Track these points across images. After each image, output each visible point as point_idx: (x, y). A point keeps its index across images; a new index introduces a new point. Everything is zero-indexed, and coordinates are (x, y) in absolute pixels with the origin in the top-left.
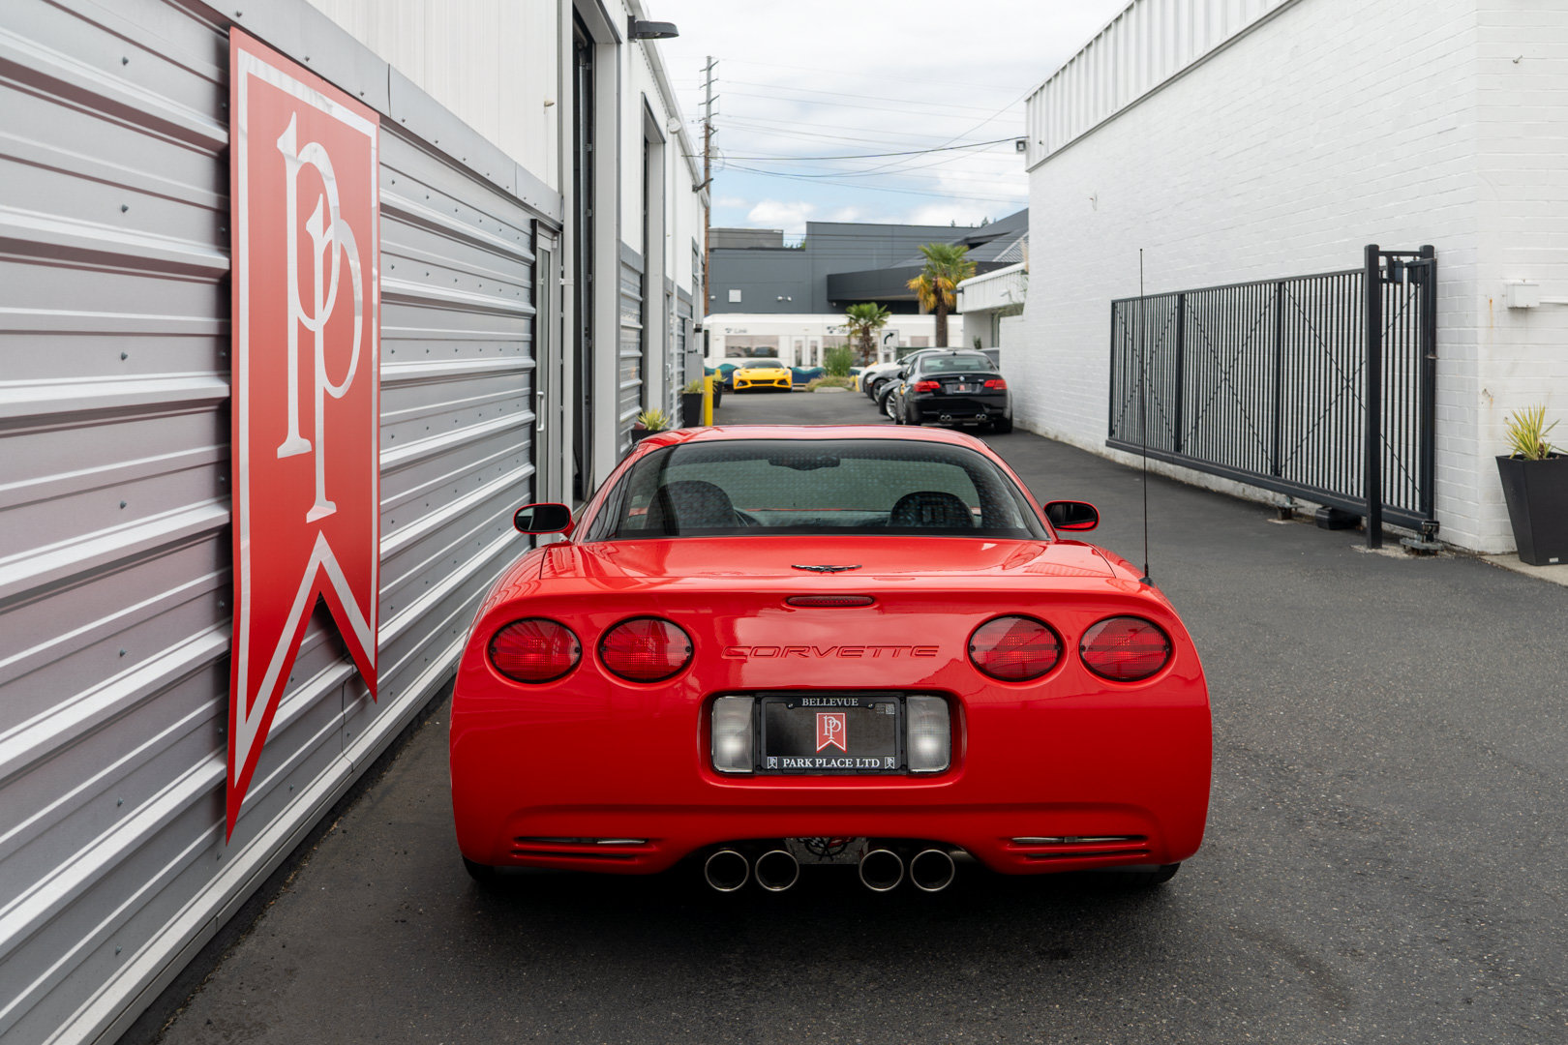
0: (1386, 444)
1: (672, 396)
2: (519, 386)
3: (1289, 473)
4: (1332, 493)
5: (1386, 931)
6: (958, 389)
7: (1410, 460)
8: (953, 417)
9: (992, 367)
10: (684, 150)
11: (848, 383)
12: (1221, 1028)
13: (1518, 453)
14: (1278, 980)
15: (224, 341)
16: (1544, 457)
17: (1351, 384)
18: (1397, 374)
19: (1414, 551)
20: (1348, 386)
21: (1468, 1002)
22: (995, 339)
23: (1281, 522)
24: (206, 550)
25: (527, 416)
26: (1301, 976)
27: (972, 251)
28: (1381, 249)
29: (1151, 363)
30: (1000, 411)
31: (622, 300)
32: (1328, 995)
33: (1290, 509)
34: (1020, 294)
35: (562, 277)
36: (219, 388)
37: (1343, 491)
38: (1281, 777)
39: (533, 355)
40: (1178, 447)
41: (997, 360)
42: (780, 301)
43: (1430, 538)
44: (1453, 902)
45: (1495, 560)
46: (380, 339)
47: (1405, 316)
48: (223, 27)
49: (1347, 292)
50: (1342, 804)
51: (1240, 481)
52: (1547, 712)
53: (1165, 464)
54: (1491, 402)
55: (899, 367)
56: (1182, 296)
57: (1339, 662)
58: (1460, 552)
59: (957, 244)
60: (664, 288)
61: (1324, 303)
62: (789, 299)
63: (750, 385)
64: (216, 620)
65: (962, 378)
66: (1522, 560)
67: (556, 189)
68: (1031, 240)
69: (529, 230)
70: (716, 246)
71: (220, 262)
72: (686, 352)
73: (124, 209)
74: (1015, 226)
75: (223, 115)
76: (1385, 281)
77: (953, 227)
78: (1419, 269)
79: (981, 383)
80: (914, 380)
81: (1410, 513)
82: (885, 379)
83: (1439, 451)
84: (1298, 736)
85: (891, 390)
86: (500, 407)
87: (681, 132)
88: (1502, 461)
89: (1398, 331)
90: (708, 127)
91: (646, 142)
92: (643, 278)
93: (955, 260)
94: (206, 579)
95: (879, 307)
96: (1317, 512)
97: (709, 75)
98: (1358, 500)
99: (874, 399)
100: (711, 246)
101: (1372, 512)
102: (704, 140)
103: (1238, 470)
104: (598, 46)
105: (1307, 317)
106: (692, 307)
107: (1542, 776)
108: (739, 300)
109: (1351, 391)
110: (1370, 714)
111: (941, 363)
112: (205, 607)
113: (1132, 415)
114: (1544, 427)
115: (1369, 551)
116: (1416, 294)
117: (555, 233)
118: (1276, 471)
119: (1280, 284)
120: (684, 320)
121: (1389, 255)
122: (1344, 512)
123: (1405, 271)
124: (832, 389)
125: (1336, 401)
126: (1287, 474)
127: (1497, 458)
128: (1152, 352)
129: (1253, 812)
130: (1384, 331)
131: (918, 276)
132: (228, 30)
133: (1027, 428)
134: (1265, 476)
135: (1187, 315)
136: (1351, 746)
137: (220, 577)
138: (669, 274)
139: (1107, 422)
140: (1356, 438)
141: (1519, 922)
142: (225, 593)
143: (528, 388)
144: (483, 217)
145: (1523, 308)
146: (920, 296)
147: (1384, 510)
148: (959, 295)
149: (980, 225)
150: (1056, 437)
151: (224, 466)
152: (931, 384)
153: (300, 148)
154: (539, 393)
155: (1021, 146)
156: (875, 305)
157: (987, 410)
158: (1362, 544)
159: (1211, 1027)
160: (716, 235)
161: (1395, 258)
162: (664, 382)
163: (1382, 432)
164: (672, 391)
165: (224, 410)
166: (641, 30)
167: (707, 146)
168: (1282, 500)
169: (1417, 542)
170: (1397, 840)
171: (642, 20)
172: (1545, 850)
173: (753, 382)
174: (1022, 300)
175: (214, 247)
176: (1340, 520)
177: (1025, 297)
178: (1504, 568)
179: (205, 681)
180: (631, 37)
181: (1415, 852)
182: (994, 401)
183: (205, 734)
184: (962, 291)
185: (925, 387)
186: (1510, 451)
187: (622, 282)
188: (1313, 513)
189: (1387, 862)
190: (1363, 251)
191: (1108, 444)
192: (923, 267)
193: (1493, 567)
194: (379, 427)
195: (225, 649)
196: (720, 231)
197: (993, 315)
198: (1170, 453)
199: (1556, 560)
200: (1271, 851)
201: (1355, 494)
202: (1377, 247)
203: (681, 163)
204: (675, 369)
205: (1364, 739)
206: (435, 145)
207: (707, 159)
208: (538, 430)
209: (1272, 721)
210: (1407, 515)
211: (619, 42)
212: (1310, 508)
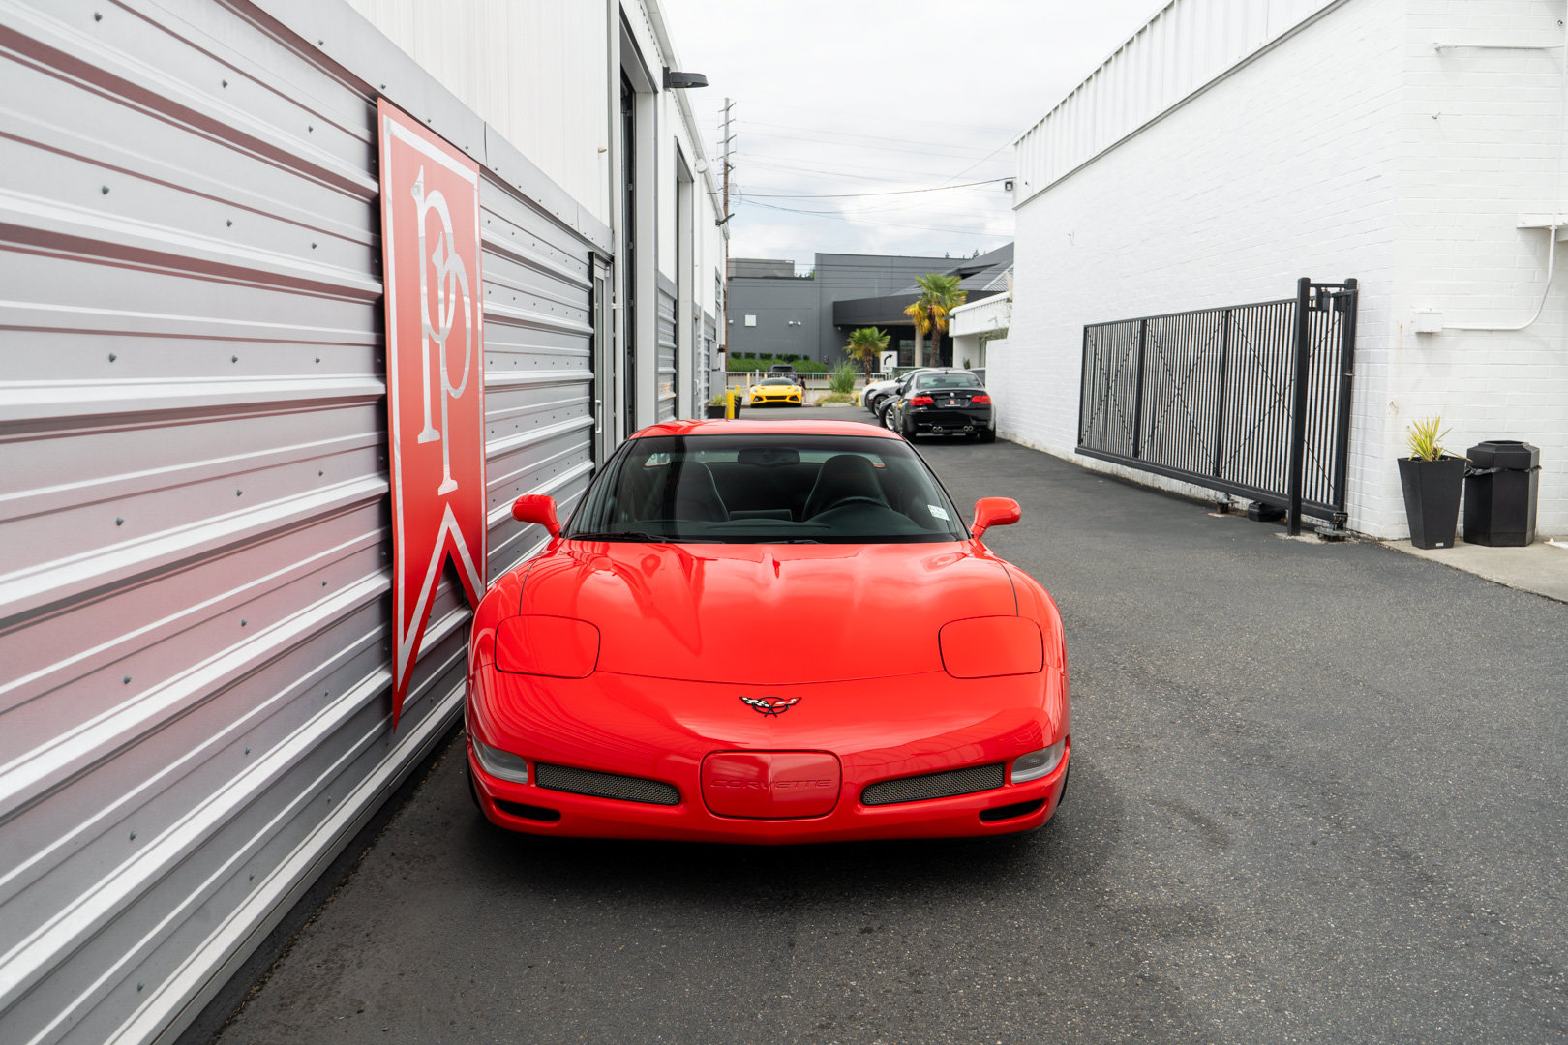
0: (1308, 448)
1: (699, 408)
2: (581, 394)
3: (1227, 474)
4: (1262, 490)
5: (1262, 800)
6: (949, 404)
7: (1327, 462)
8: (944, 428)
9: (979, 384)
10: (709, 188)
11: (852, 399)
12: (1133, 859)
13: (1416, 456)
14: (1177, 830)
15: (380, 351)
16: (1437, 459)
17: (1282, 398)
18: (1320, 389)
19: (1327, 537)
20: (1280, 399)
21: (1314, 843)
22: (982, 361)
23: (1219, 516)
24: (372, 513)
25: (588, 420)
26: (1194, 828)
27: (964, 280)
28: (1312, 282)
29: (1116, 381)
30: (985, 423)
31: (660, 323)
32: (1212, 839)
33: (1228, 504)
34: (1006, 320)
35: (614, 302)
36: (378, 388)
37: (1272, 489)
38: (1195, 701)
39: (592, 368)
40: (1136, 453)
41: (983, 378)
42: (791, 325)
43: (1341, 527)
44: (1314, 782)
45: (1391, 544)
46: (484, 352)
47: (1329, 339)
48: (372, 98)
49: (1282, 318)
50: (1240, 719)
51: (1187, 481)
52: (1412, 656)
53: (1125, 467)
54: (1397, 412)
55: (897, 385)
56: (1144, 322)
57: (1252, 621)
58: (1364, 538)
59: (950, 274)
60: (693, 313)
61: (1263, 328)
62: (799, 323)
63: (765, 400)
64: (381, 566)
65: (952, 394)
66: (1414, 545)
67: (608, 225)
68: (1015, 272)
69: (587, 261)
70: (734, 275)
71: (375, 287)
72: (710, 370)
73: (314, 246)
74: (1002, 259)
75: (374, 169)
76: (1312, 309)
77: (947, 258)
78: (1343, 299)
79: (969, 398)
80: (911, 395)
81: (1324, 506)
82: (884, 395)
83: (1352, 454)
84: (1213, 673)
85: (890, 405)
86: (567, 411)
87: (707, 173)
88: (1403, 463)
89: (1323, 352)
90: (727, 165)
91: (678, 181)
92: (676, 303)
93: (949, 289)
94: (373, 534)
95: (880, 332)
96: (1250, 506)
97: (727, 116)
98: (1283, 495)
99: (874, 413)
100: (729, 275)
101: (1294, 506)
102: (723, 176)
103: (1185, 472)
104: (637, 95)
105: (1249, 340)
106: (715, 330)
107: (1398, 700)
108: (754, 325)
109: (1281, 403)
110: (1271, 658)
111: (934, 381)
112: (371, 556)
113: (1098, 424)
114: (1439, 434)
115: (1289, 537)
116: (1339, 320)
117: (607, 264)
118: (1217, 472)
119: (1227, 312)
120: (709, 341)
121: (1318, 286)
122: (1271, 507)
123: (1332, 300)
124: (838, 404)
125: (1269, 413)
126: (1226, 475)
127: (1399, 460)
128: (1117, 371)
129: (1171, 725)
130: (1311, 352)
131: (915, 302)
132: (376, 99)
133: (1008, 438)
134: (1208, 477)
135: (1148, 338)
136: (1254, 680)
137: (383, 533)
138: (697, 301)
139: (1077, 432)
140: (1284, 444)
141: (1362, 794)
142: (387, 545)
143: (588, 397)
144: (554, 250)
145: (1427, 333)
146: (914, 321)
147: (1304, 504)
148: (951, 321)
149: (971, 257)
150: (1033, 446)
151: (383, 448)
152: (925, 398)
153: (426, 195)
154: (597, 401)
155: (1009, 186)
156: (876, 330)
157: (974, 422)
158: (1283, 532)
159: (1126, 858)
160: (733, 265)
161: (1323, 289)
162: (693, 395)
163: (1306, 439)
164: (699, 404)
165: (382, 404)
166: (675, 80)
167: (726, 183)
168: (1221, 496)
169: (1330, 532)
170: (1279, 743)
171: (675, 71)
172: (1391, 749)
173: (768, 397)
174: (1006, 325)
175: (370, 276)
176: (1268, 512)
177: (1009, 322)
178: (1398, 551)
179: (374, 612)
180: (666, 86)
181: (1292, 750)
182: (980, 414)
183: (375, 651)
184: (954, 317)
185: (920, 401)
186: (1409, 454)
187: (660, 307)
188: (1245, 508)
189: (1269, 757)
190: (1296, 284)
191: (1078, 451)
192: (919, 295)
193: (1390, 550)
194: (484, 423)
195: (388, 587)
196: (738, 261)
197: (981, 338)
198: (1129, 458)
199: (1442, 544)
200: (1182, 750)
201: (1281, 491)
202: (1308, 279)
203: (706, 198)
204: (702, 385)
205: (1264, 675)
206: (519, 189)
207: (726, 195)
208: (597, 432)
209: (1194, 662)
210: (1322, 508)
211: (656, 92)
212: (1243, 503)
